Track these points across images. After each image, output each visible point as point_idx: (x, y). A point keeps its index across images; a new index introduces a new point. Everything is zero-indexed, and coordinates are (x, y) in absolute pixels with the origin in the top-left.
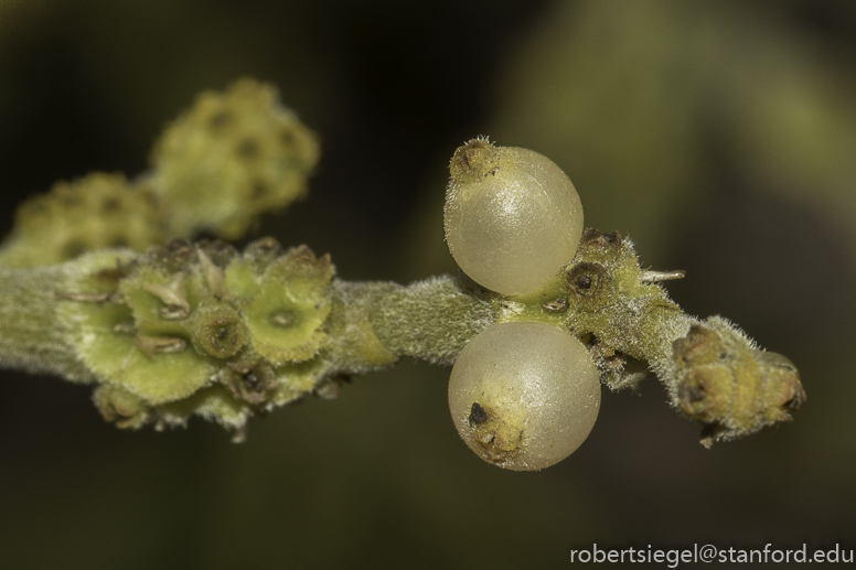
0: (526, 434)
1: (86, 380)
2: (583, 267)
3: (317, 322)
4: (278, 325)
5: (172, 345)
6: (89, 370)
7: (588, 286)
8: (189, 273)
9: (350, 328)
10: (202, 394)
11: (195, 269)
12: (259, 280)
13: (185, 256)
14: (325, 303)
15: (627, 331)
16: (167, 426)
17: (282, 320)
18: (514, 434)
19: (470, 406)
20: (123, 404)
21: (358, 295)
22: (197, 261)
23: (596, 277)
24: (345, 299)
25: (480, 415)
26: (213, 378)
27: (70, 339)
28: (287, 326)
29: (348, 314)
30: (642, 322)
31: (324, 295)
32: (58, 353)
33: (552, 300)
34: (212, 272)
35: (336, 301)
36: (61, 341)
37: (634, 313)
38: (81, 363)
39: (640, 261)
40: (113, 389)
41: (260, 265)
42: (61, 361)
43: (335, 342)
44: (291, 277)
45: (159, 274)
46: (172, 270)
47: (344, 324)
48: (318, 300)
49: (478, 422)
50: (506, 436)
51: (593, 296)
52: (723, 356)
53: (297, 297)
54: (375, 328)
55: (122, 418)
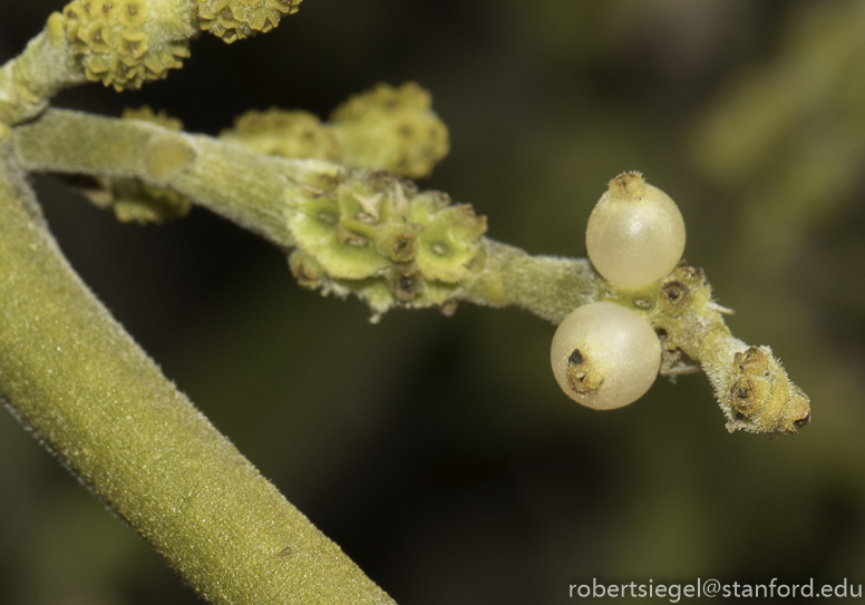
0: (606, 381)
1: (287, 243)
2: (676, 284)
3: (464, 259)
4: (435, 252)
5: (356, 240)
6: (293, 238)
7: (675, 297)
8: (386, 196)
9: (486, 271)
10: (370, 281)
11: (391, 194)
12: (431, 218)
13: (388, 183)
14: (474, 249)
15: (693, 336)
16: (332, 294)
17: (439, 249)
18: (598, 379)
19: (572, 351)
20: (310, 269)
21: (498, 251)
22: (394, 189)
23: (682, 293)
24: (488, 250)
25: (577, 357)
26: (381, 272)
27: (287, 212)
28: (441, 256)
29: (488, 261)
30: (706, 334)
31: (474, 243)
32: (272, 218)
33: (642, 298)
34: (402, 201)
35: (482, 250)
36: (280, 212)
37: (701, 326)
38: (289, 232)
39: (712, 293)
40: (306, 256)
41: (435, 208)
42: (272, 225)
43: (473, 277)
44: (456, 224)
45: (365, 189)
46: (376, 190)
47: (482, 267)
48: (469, 245)
49: (575, 362)
50: (594, 378)
51: (678, 305)
52: (767, 374)
53: (455, 237)
54: (503, 277)
55: (306, 278)
